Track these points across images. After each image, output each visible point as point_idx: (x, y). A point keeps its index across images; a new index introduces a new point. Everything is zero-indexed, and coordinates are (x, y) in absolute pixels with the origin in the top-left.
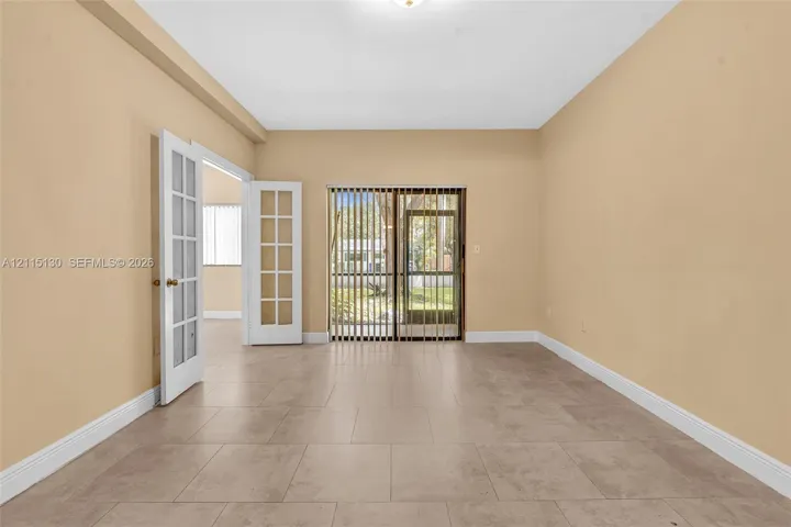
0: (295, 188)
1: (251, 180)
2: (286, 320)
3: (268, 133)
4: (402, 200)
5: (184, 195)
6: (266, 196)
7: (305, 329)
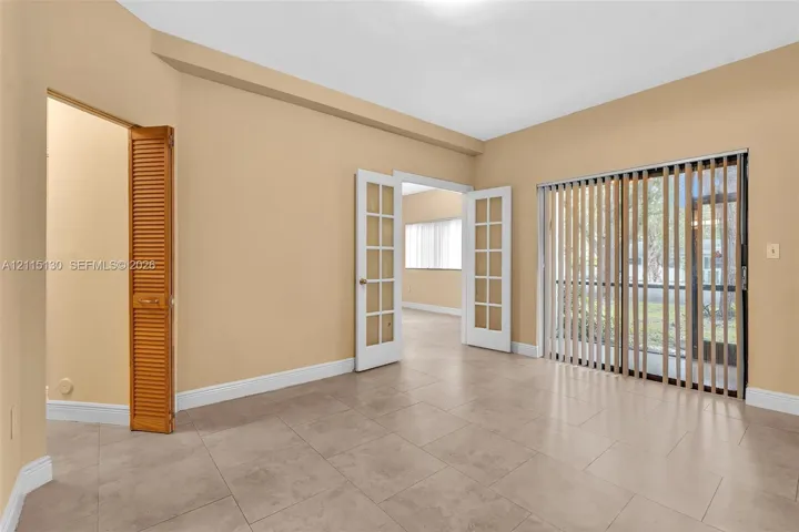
0: (504, 192)
1: (469, 190)
2: (496, 326)
3: (482, 143)
4: (631, 186)
5: (381, 215)
6: (480, 203)
7: (514, 337)
